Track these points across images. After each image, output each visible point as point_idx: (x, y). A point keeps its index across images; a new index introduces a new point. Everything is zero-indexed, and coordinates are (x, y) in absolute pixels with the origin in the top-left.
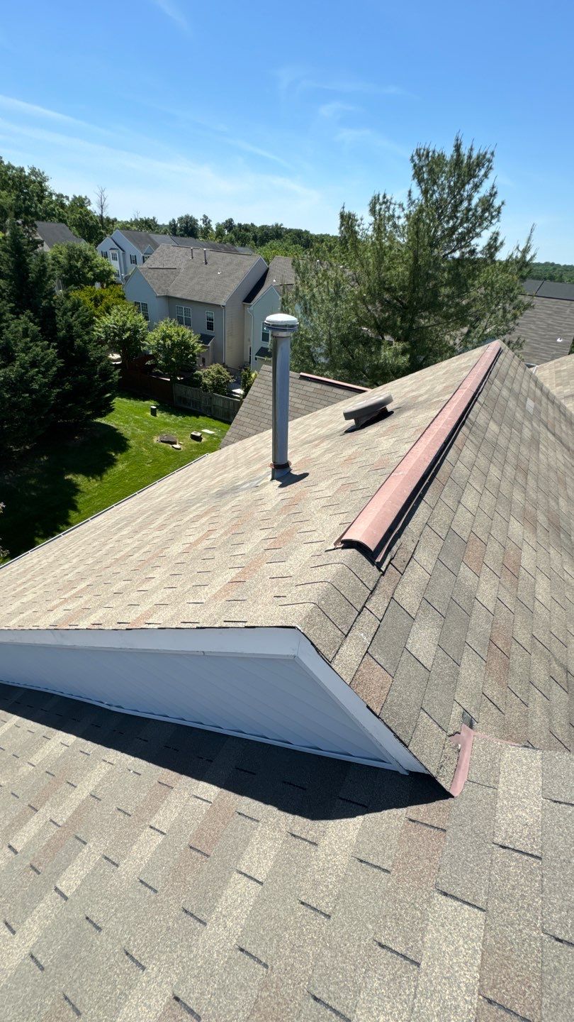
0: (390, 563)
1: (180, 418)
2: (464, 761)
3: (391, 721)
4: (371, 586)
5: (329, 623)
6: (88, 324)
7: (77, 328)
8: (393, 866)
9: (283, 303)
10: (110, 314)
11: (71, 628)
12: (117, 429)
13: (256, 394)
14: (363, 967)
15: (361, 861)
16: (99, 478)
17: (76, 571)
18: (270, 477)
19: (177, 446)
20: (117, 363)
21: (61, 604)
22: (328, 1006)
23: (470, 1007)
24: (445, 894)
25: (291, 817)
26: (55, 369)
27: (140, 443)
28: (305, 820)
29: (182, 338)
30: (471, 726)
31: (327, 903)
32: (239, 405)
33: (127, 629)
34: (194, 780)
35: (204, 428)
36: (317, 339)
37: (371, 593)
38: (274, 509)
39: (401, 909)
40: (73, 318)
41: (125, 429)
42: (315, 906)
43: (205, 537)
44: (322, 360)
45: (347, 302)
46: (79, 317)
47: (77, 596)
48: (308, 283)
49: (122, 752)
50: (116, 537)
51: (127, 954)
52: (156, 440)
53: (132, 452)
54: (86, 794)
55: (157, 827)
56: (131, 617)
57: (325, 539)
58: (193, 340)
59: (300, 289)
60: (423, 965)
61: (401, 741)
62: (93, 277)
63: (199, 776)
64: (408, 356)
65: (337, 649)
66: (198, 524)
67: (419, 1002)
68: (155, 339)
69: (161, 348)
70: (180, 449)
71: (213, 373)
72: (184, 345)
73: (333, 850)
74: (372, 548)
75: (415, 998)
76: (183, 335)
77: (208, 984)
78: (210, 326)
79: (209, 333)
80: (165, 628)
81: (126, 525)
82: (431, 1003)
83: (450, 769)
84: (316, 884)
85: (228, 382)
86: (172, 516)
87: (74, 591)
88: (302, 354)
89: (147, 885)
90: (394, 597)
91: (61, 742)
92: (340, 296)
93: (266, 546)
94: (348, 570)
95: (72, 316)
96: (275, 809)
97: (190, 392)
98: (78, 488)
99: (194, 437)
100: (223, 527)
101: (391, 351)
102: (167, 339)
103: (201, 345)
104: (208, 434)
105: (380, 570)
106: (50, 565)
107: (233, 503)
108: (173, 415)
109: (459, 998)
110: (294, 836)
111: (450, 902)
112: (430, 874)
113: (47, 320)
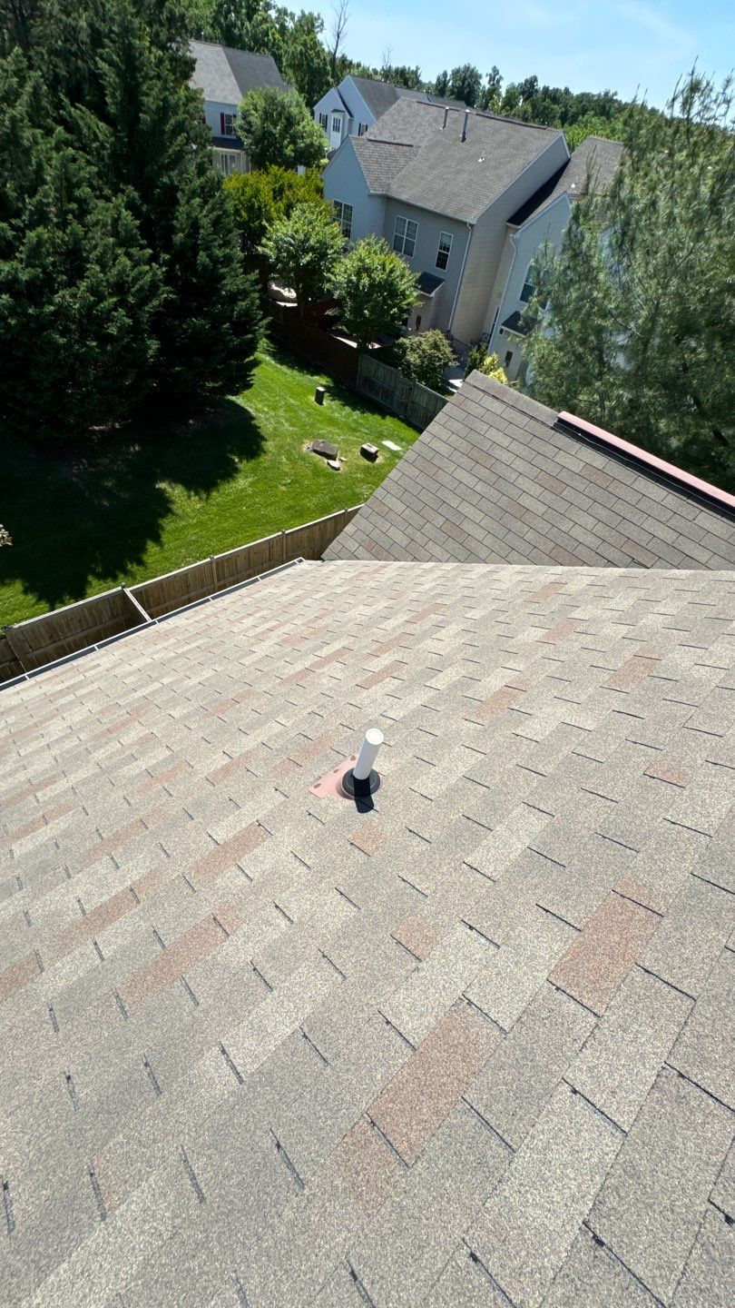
1: (356, 414)
7: (206, 231)
10: (289, 217)
12: (253, 418)
16: (204, 496)
19: (335, 464)
20: (289, 305)
26: (157, 302)
27: (282, 447)
29: (389, 276)
35: (387, 439)
41: (267, 420)
52: (307, 446)
53: (265, 460)
58: (406, 283)
62: (294, 155)
68: (345, 272)
69: (353, 289)
70: (338, 469)
71: (425, 346)
72: (389, 289)
76: (392, 271)
78: (442, 261)
79: (438, 272)
85: (446, 364)
97: (382, 372)
98: (171, 506)
99: (365, 454)
102: (364, 275)
103: (417, 293)
104: (388, 449)
108: (347, 408)
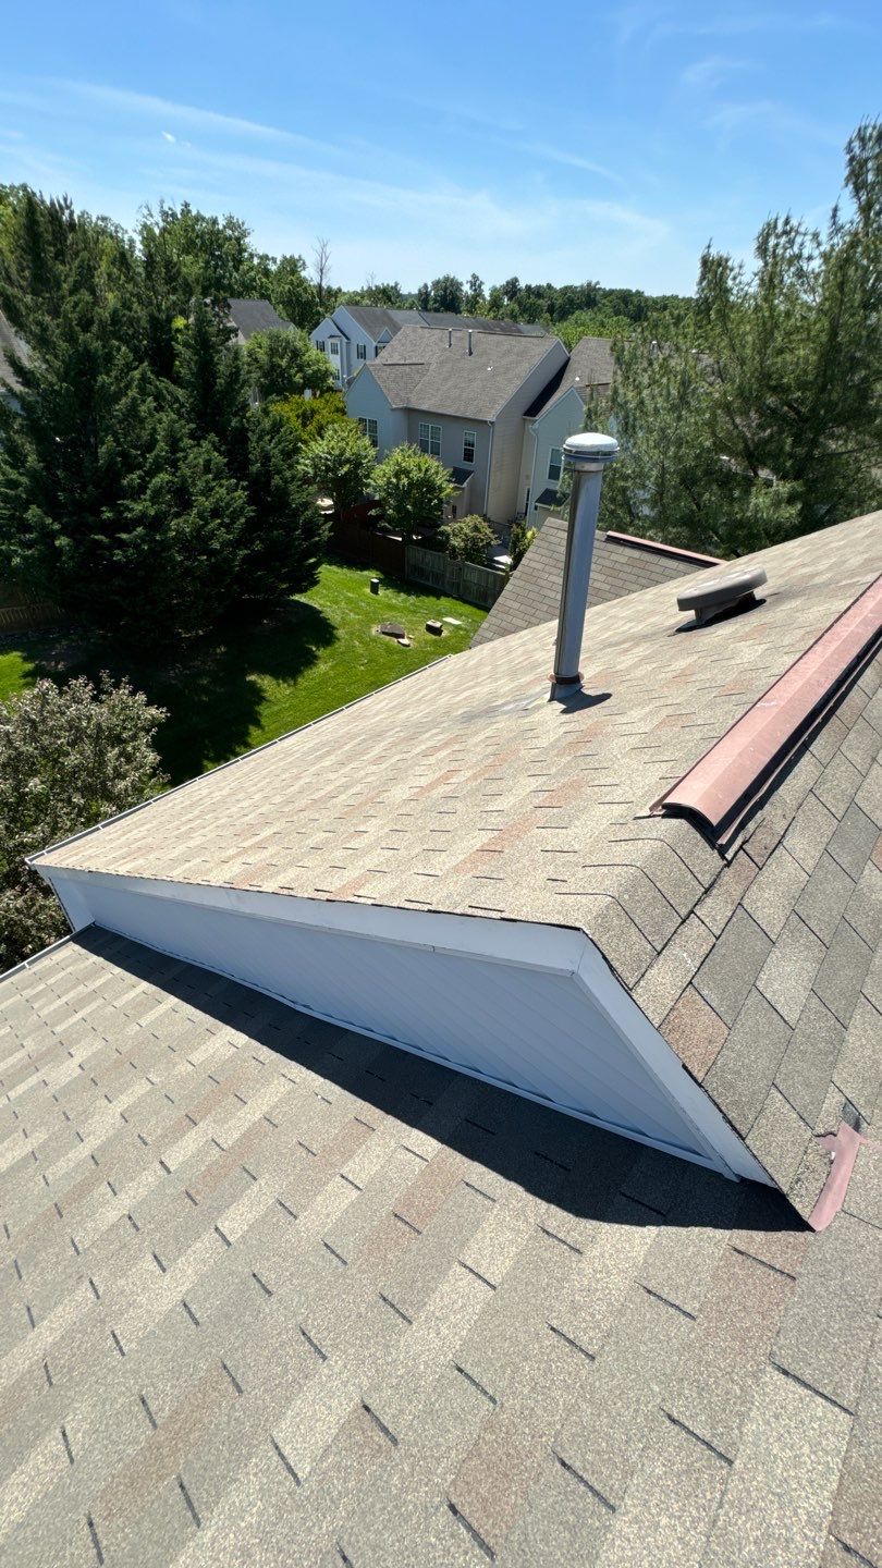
0: (741, 848)
1: (412, 599)
2: (838, 1181)
3: (720, 1095)
4: (707, 880)
5: (633, 930)
6: (291, 454)
7: (277, 460)
8: (700, 1310)
9: (589, 416)
10: (322, 438)
11: (251, 888)
12: (321, 612)
13: (533, 564)
14: (639, 1441)
15: (649, 1292)
16: (292, 683)
17: (260, 811)
18: (548, 696)
19: (405, 641)
20: (328, 512)
21: (239, 854)
22: (581, 1479)
23: (811, 1547)
24: (785, 1373)
25: (544, 1205)
26: (243, 520)
27: (352, 633)
28: (565, 1214)
29: (425, 474)
30: (857, 1127)
31: (591, 1339)
32: (504, 581)
33: (328, 900)
34: (404, 1125)
35: (447, 616)
36: (641, 475)
37: (706, 892)
38: (552, 746)
39: (709, 1376)
40: (272, 445)
41: (333, 612)
42: (571, 1337)
43: (444, 779)
44: (646, 510)
45: (699, 412)
46: (279, 442)
47: (260, 847)
48: (634, 381)
49: (308, 1068)
50: (313, 769)
51: (304, 1334)
52: (375, 630)
53: (340, 646)
54: (258, 1116)
55: (350, 1178)
56: (335, 884)
57: (633, 799)
58: (441, 478)
59: (621, 391)
60: (738, 1464)
61: (734, 1129)
62: (301, 381)
63: (413, 1122)
64: (799, 506)
65: (643, 970)
66: (432, 760)
67: (727, 1514)
68: (384, 476)
69: (393, 490)
70: (408, 646)
71: (466, 530)
72: (427, 486)
73: (606, 1266)
74: (715, 821)
75: (721, 1506)
76: (427, 470)
77: (410, 1402)
78: (469, 456)
79: (466, 465)
80: (381, 906)
81: (328, 753)
82: (746, 1522)
83: (815, 1186)
84: (575, 1308)
85: (489, 544)
86: (395, 744)
87: (257, 839)
88: (613, 500)
89: (333, 1252)
90: (746, 902)
91: (228, 1041)
92: (688, 403)
93: (537, 802)
94: (670, 852)
95: (270, 441)
96: (521, 1189)
97: (430, 558)
98: (264, 694)
99: (431, 629)
100: (470, 768)
101: (769, 495)
102: (403, 476)
103: (452, 485)
104: (450, 624)
105: (724, 858)
106: (223, 801)
107: (489, 732)
108: (402, 594)
109: (795, 1529)
110: (548, 1233)
111: (792, 1385)
112: (761, 1338)
113: (236, 446)
